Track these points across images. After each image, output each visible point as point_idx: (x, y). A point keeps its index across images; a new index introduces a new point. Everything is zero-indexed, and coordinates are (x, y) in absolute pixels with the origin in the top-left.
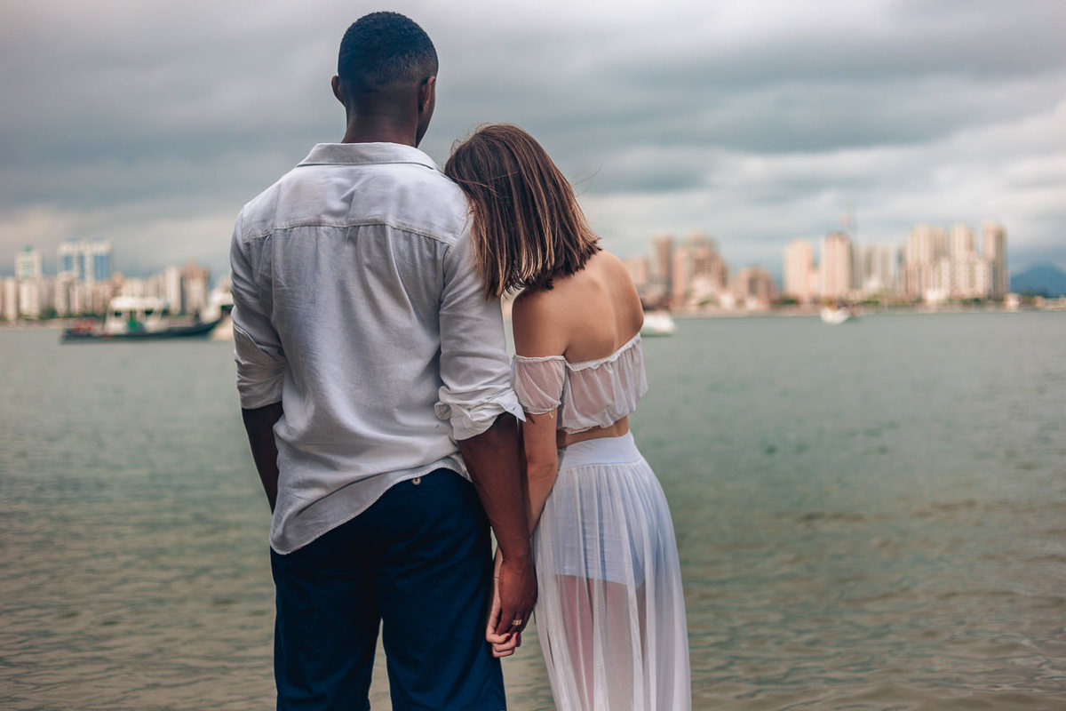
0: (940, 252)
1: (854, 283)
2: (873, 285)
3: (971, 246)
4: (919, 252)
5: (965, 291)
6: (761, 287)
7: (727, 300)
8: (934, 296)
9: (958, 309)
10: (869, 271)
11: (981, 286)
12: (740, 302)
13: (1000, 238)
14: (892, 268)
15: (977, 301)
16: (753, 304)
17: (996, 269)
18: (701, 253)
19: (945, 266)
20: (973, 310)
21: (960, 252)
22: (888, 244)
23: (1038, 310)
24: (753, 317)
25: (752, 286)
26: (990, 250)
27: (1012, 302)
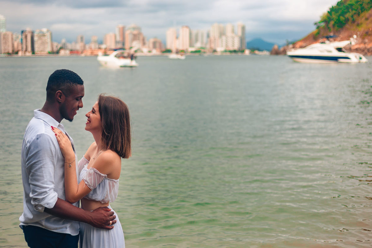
0: (222, 34)
1: (191, 45)
2: (198, 45)
3: (233, 31)
4: (214, 33)
5: (231, 48)
6: (158, 45)
7: (145, 50)
8: (220, 49)
9: (228, 54)
10: (197, 40)
11: (236, 46)
12: (150, 52)
13: (243, 28)
14: (205, 39)
15: (235, 51)
16: (155, 52)
17: (242, 40)
18: (135, 32)
19: (224, 38)
20: (234, 54)
21: (229, 33)
22: (204, 30)
23: (255, 54)
24: (154, 56)
25: (155, 45)
26: (240, 33)
27: (247, 52)
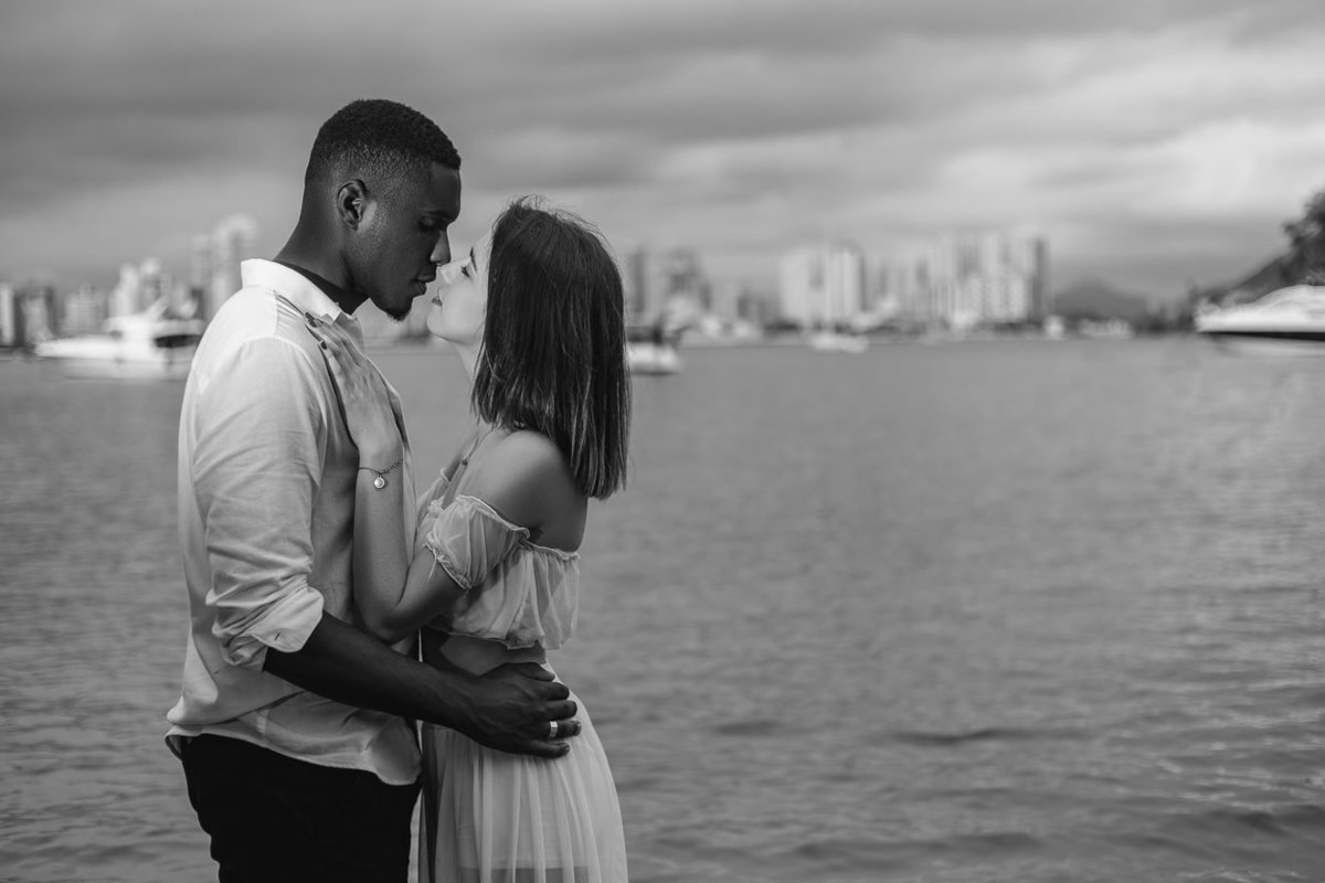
0: (968, 266)
1: (865, 306)
2: (888, 307)
3: (1006, 258)
4: (942, 264)
5: (999, 313)
6: (753, 309)
7: (711, 325)
8: (962, 318)
9: (990, 336)
10: (883, 289)
11: (1016, 304)
12: (727, 328)
13: (1040, 249)
14: (912, 286)
15: (1012, 327)
16: (744, 331)
17: (1036, 286)
18: (679, 266)
19: (974, 283)
20: (1009, 338)
21: (992, 265)
22: (908, 254)
23: (1087, 337)
24: (744, 346)
25: (743, 307)
26: (1026, 261)
27: (1054, 327)
